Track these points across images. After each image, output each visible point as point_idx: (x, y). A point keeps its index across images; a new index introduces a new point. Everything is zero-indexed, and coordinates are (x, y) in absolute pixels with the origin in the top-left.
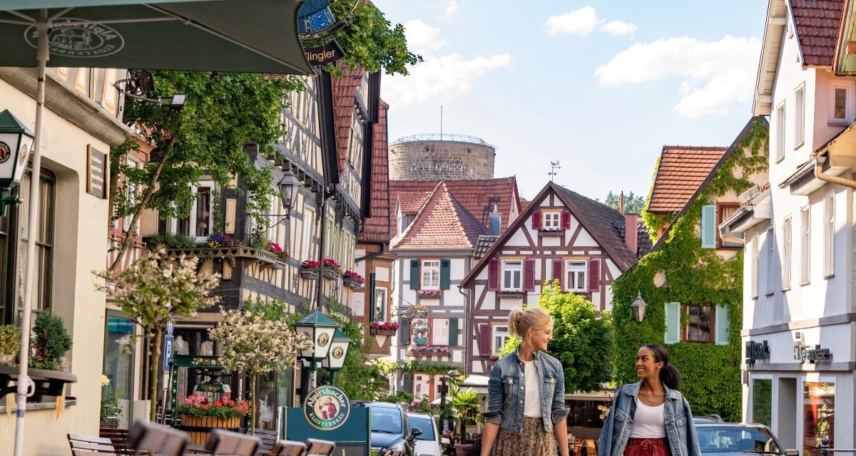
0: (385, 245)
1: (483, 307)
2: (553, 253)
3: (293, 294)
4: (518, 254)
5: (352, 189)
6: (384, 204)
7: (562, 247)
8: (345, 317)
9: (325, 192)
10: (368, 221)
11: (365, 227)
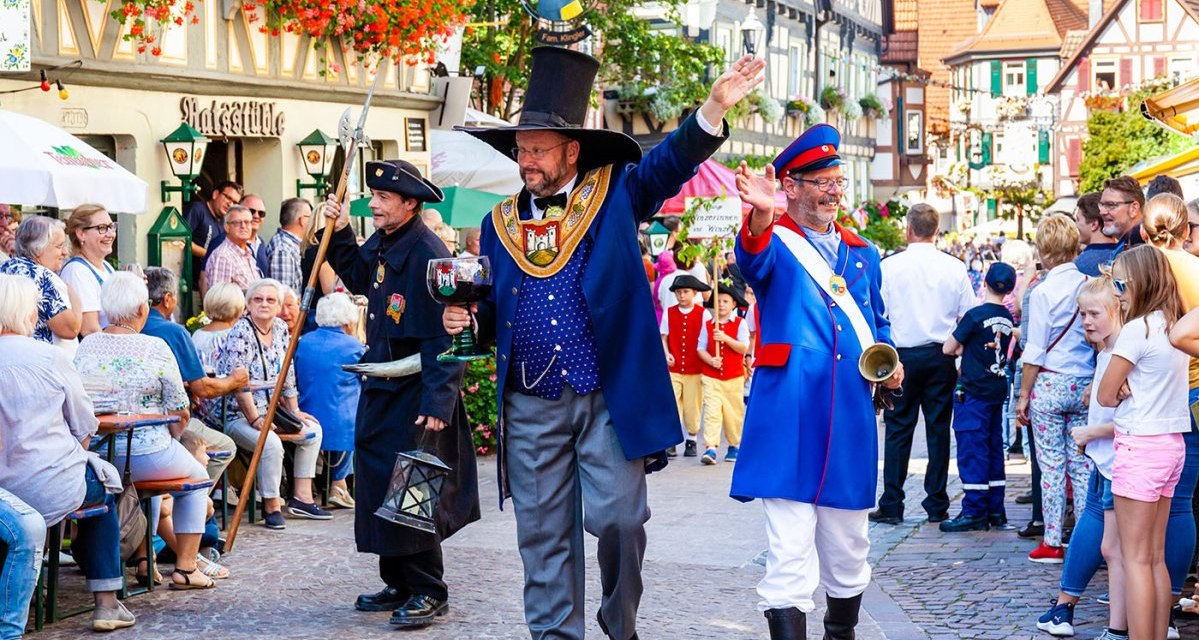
0: (912, 64)
1: (1071, 118)
2: (1154, 49)
3: (778, 137)
4: (1112, 52)
5: (864, 7)
6: (912, 16)
7: (1164, 42)
8: (866, 149)
9: (817, 21)
10: (893, 37)
11: (891, 45)
